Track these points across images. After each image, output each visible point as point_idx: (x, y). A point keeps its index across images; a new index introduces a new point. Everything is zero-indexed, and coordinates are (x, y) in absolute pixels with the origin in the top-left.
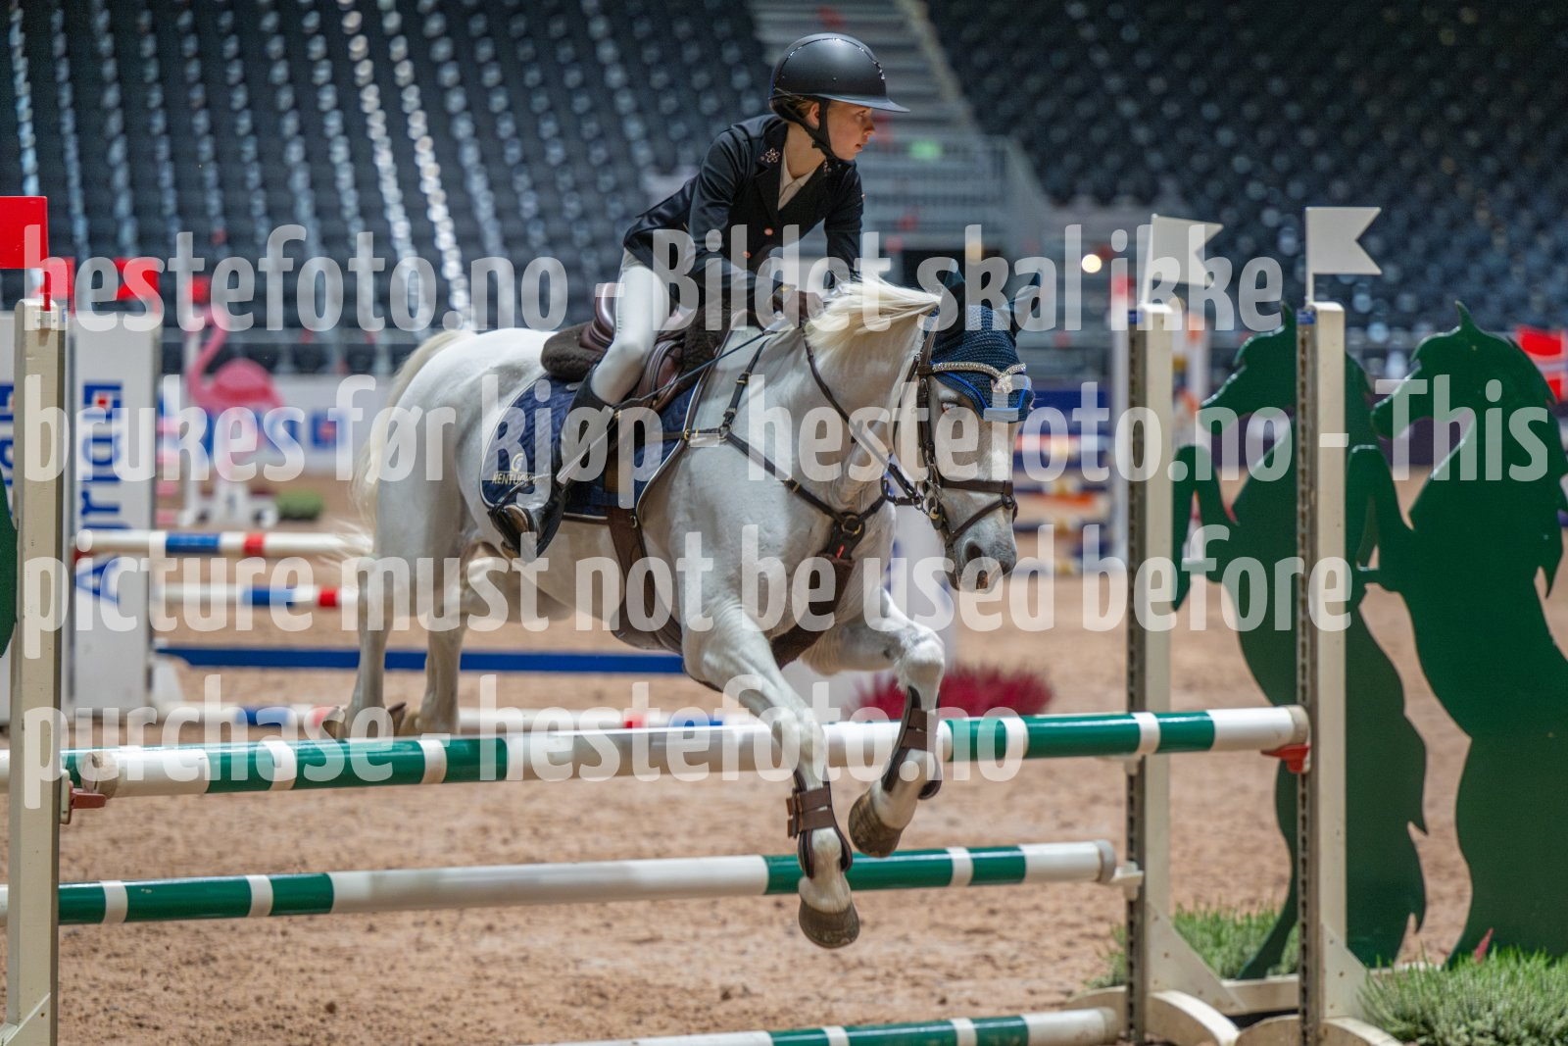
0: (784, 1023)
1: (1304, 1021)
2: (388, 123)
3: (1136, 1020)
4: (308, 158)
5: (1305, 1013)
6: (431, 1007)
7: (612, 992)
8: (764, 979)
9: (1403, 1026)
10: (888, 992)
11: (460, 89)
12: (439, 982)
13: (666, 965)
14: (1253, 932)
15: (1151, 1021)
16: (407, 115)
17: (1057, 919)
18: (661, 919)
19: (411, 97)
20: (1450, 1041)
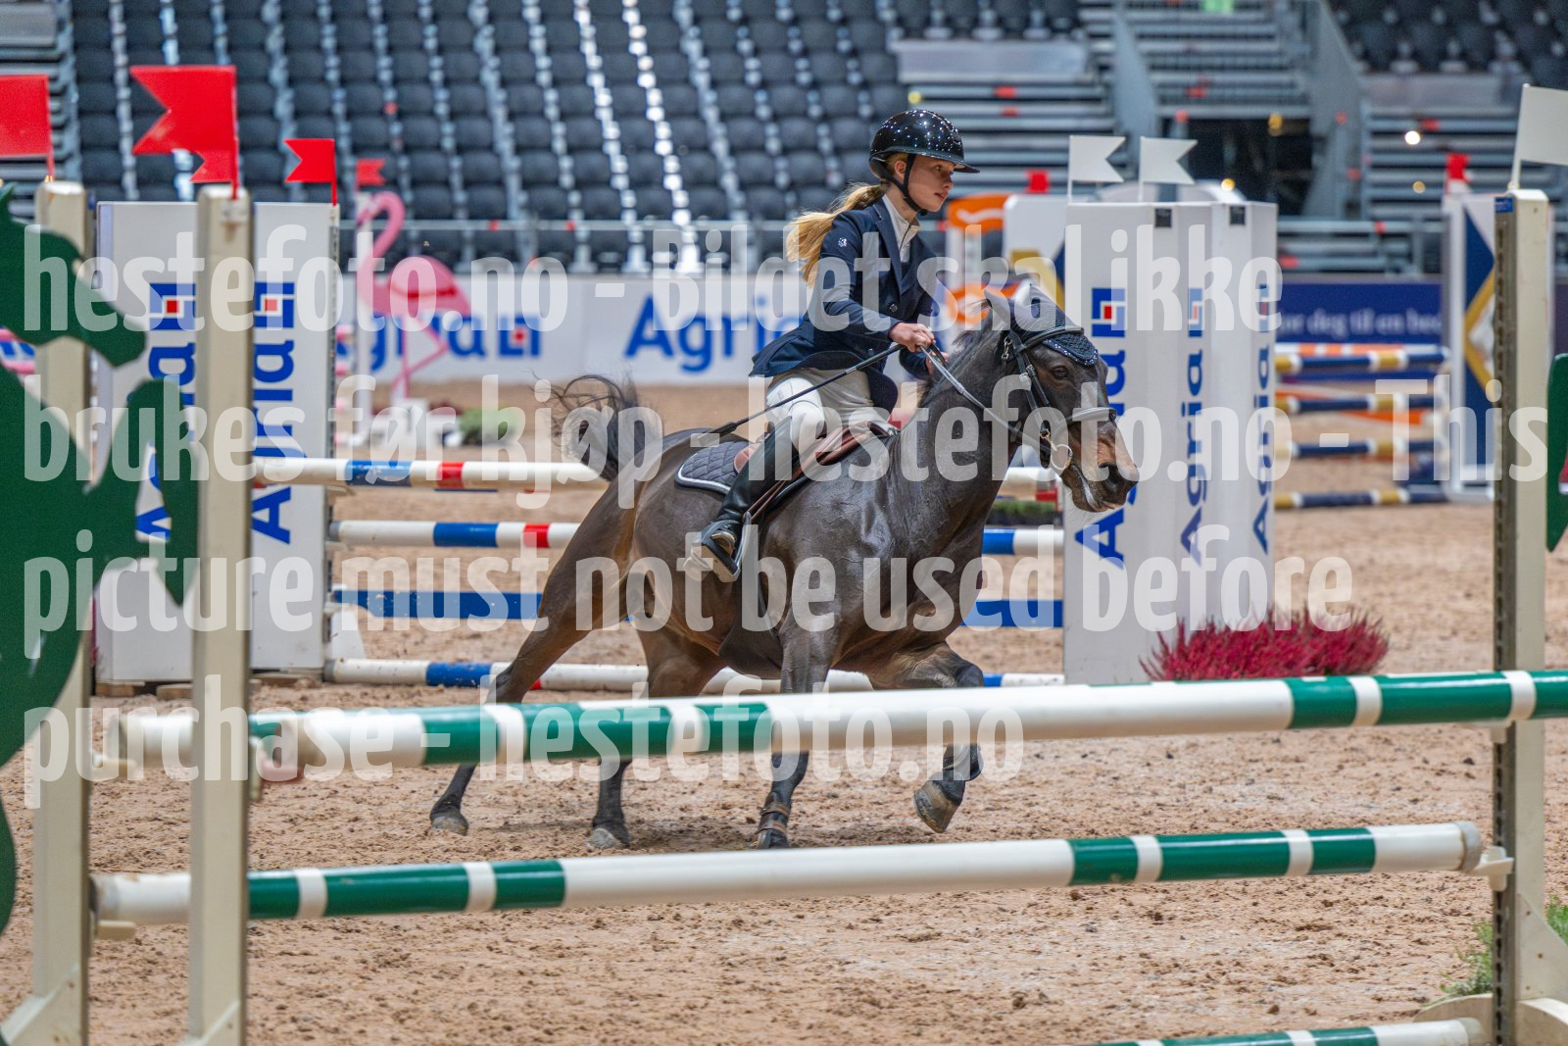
3: (1504, 1033)
4: (493, 18)
15: (1522, 1034)
18: (939, 913)
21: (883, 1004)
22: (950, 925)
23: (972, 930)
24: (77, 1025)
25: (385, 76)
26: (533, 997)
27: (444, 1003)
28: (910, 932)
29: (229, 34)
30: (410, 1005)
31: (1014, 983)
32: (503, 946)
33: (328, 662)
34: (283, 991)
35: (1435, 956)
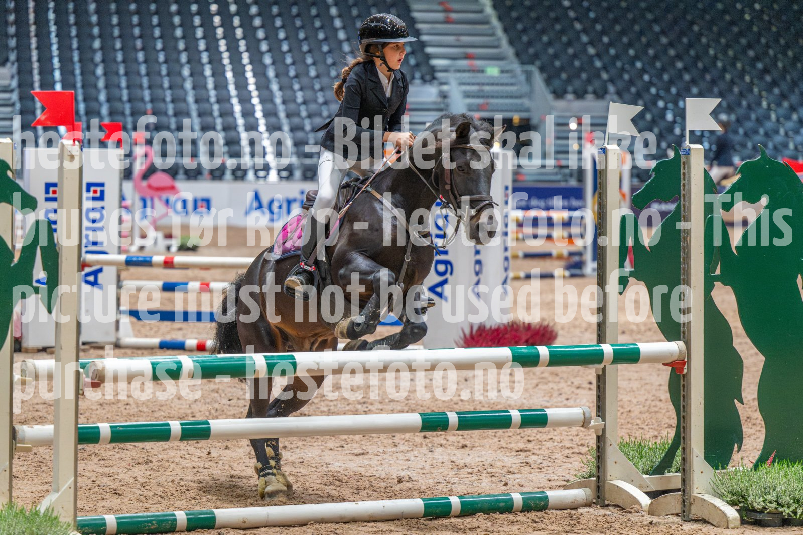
0: (429, 495)
1: (683, 495)
2: (231, 57)
3: (601, 495)
4: (192, 74)
5: (684, 491)
7: (345, 479)
8: (419, 473)
9: (730, 498)
10: (479, 480)
11: (266, 41)
13: (371, 466)
14: (658, 452)
15: (607, 496)
16: (241, 54)
17: (561, 445)
18: (368, 444)
19: (242, 45)
20: (755, 505)
21: (344, 481)
22: (371, 449)
23: (381, 451)
24: (7, 488)
25: (147, 98)
27: (161, 480)
28: (356, 452)
29: (83, 81)
30: (147, 480)
31: (398, 473)
32: (187, 456)
33: (118, 339)
34: (95, 474)
35: (573, 463)
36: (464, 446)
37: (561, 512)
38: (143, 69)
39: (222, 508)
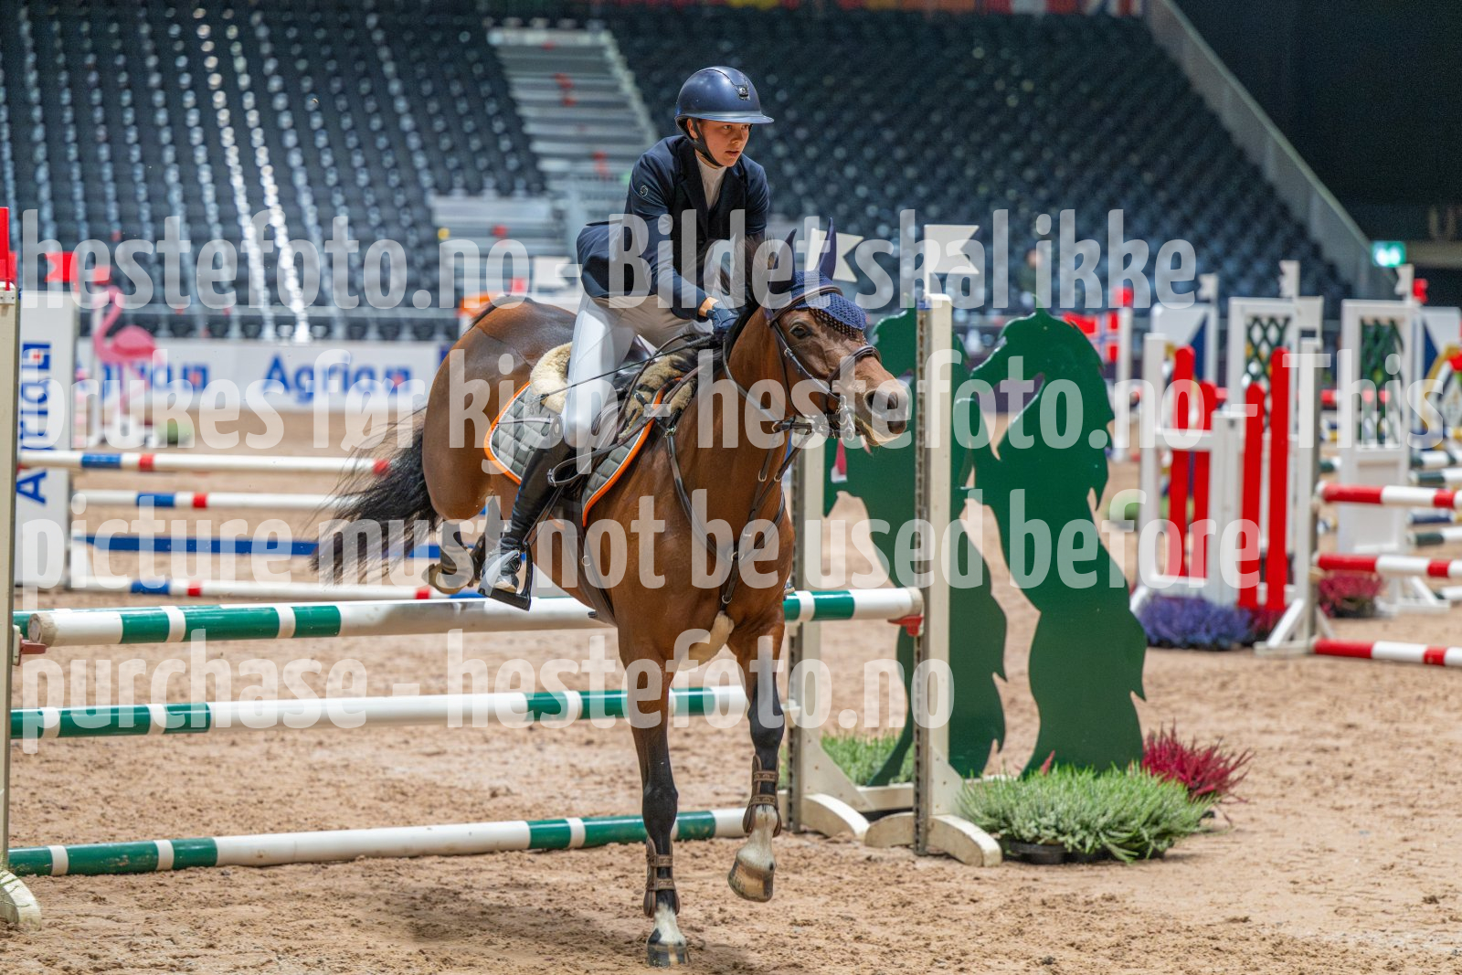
0: (537, 815)
1: (917, 817)
2: (240, 155)
3: (794, 816)
4: (181, 180)
5: (918, 811)
6: (279, 801)
7: (410, 791)
8: (521, 783)
9: (988, 821)
10: (612, 793)
11: (293, 131)
12: (285, 783)
13: (450, 772)
14: (879, 752)
15: (804, 817)
16: (254, 149)
17: (733, 740)
19: (258, 137)
20: (1025, 833)
23: (465, 747)
25: (114, 216)
26: (190, 788)
27: (135, 792)
28: (427, 750)
30: (113, 793)
31: (491, 782)
32: (174, 757)
33: (69, 579)
34: (35, 784)
36: (589, 743)
37: (735, 841)
38: (107, 171)
39: (227, 834)
